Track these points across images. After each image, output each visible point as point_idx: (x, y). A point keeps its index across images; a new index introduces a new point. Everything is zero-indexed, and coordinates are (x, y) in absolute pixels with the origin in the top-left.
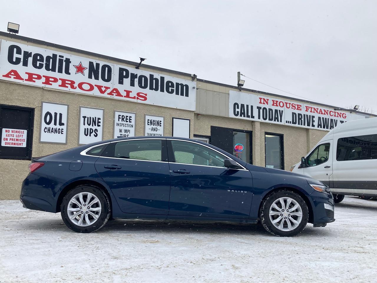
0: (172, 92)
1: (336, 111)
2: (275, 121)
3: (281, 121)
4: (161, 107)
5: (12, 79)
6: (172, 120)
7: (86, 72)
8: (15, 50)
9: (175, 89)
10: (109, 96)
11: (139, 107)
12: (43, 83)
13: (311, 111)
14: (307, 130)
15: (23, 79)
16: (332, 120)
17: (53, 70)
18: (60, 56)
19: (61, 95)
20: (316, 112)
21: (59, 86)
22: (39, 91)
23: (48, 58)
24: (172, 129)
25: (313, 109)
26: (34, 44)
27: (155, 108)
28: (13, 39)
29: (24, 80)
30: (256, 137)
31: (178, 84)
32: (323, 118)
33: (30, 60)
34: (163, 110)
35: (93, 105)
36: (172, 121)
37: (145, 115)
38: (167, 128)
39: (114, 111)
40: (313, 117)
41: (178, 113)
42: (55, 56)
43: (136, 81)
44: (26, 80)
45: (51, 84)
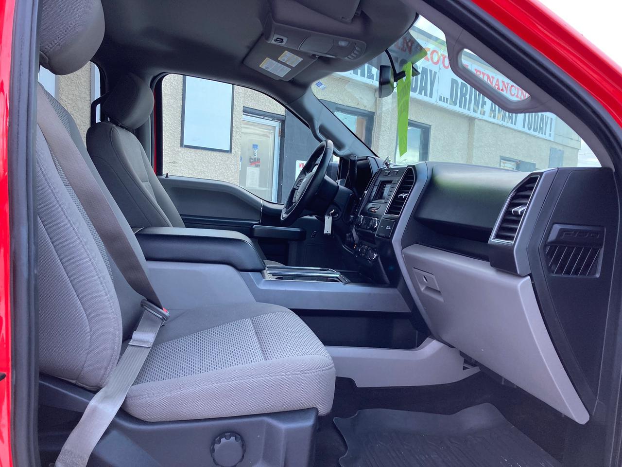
2: (420, 93)
3: (431, 96)
14: (471, 119)
30: (382, 127)
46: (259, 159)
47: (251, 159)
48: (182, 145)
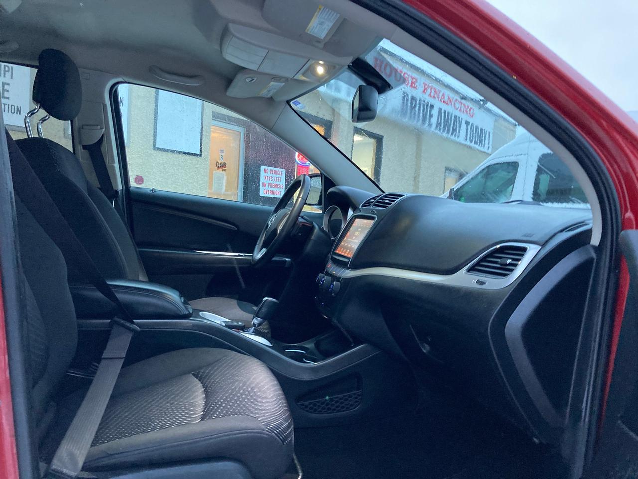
1: (463, 101)
13: (430, 95)
14: (419, 132)
16: (455, 117)
20: (437, 99)
25: (433, 91)
32: (445, 112)
40: (432, 107)
46: (225, 164)
47: (218, 163)
48: (155, 148)
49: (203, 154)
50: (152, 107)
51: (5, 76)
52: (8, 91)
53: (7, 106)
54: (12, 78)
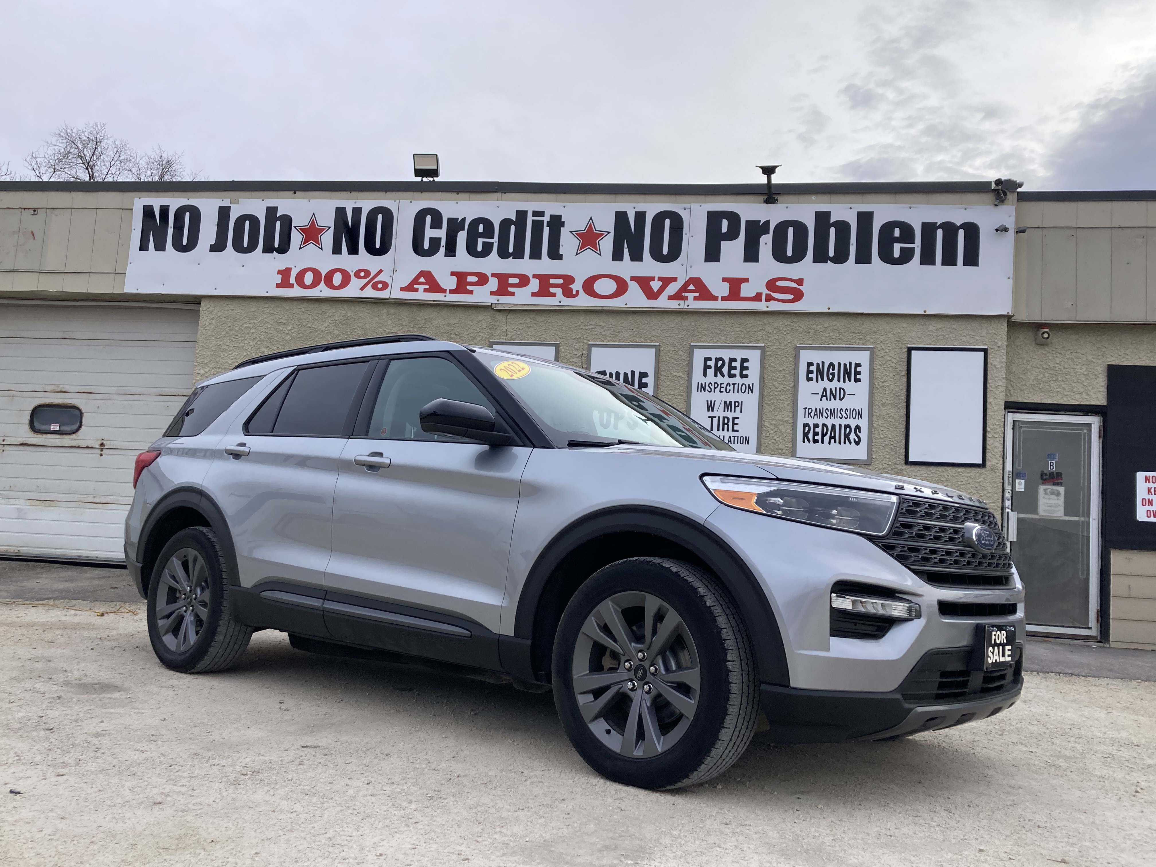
0: (906, 257)
4: (862, 314)
5: (421, 295)
6: (905, 356)
7: (607, 244)
8: (429, 218)
9: (917, 246)
10: (674, 305)
11: (776, 325)
12: (492, 293)
15: (444, 291)
17: (518, 254)
18: (535, 213)
19: (540, 318)
21: (534, 294)
22: (485, 314)
23: (506, 223)
24: (905, 390)
26: (473, 196)
27: (835, 323)
28: (425, 194)
29: (448, 291)
31: (929, 229)
33: (462, 237)
34: (868, 325)
35: (626, 335)
36: (905, 360)
37: (797, 350)
38: (887, 384)
39: (692, 349)
41: (931, 328)
42: (522, 215)
43: (766, 242)
44: (451, 292)
45: (512, 294)
46: (1059, 475)
47: (1043, 474)
48: (907, 462)
49: (988, 464)
50: (903, 412)
51: (735, 412)
52: (737, 424)
53: (736, 438)
54: (741, 412)
